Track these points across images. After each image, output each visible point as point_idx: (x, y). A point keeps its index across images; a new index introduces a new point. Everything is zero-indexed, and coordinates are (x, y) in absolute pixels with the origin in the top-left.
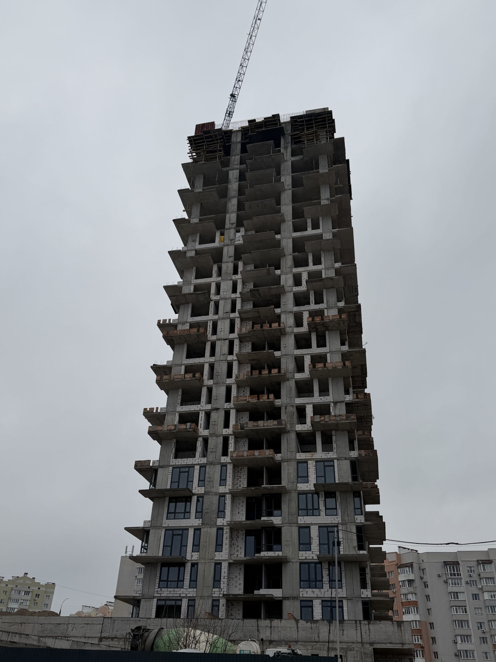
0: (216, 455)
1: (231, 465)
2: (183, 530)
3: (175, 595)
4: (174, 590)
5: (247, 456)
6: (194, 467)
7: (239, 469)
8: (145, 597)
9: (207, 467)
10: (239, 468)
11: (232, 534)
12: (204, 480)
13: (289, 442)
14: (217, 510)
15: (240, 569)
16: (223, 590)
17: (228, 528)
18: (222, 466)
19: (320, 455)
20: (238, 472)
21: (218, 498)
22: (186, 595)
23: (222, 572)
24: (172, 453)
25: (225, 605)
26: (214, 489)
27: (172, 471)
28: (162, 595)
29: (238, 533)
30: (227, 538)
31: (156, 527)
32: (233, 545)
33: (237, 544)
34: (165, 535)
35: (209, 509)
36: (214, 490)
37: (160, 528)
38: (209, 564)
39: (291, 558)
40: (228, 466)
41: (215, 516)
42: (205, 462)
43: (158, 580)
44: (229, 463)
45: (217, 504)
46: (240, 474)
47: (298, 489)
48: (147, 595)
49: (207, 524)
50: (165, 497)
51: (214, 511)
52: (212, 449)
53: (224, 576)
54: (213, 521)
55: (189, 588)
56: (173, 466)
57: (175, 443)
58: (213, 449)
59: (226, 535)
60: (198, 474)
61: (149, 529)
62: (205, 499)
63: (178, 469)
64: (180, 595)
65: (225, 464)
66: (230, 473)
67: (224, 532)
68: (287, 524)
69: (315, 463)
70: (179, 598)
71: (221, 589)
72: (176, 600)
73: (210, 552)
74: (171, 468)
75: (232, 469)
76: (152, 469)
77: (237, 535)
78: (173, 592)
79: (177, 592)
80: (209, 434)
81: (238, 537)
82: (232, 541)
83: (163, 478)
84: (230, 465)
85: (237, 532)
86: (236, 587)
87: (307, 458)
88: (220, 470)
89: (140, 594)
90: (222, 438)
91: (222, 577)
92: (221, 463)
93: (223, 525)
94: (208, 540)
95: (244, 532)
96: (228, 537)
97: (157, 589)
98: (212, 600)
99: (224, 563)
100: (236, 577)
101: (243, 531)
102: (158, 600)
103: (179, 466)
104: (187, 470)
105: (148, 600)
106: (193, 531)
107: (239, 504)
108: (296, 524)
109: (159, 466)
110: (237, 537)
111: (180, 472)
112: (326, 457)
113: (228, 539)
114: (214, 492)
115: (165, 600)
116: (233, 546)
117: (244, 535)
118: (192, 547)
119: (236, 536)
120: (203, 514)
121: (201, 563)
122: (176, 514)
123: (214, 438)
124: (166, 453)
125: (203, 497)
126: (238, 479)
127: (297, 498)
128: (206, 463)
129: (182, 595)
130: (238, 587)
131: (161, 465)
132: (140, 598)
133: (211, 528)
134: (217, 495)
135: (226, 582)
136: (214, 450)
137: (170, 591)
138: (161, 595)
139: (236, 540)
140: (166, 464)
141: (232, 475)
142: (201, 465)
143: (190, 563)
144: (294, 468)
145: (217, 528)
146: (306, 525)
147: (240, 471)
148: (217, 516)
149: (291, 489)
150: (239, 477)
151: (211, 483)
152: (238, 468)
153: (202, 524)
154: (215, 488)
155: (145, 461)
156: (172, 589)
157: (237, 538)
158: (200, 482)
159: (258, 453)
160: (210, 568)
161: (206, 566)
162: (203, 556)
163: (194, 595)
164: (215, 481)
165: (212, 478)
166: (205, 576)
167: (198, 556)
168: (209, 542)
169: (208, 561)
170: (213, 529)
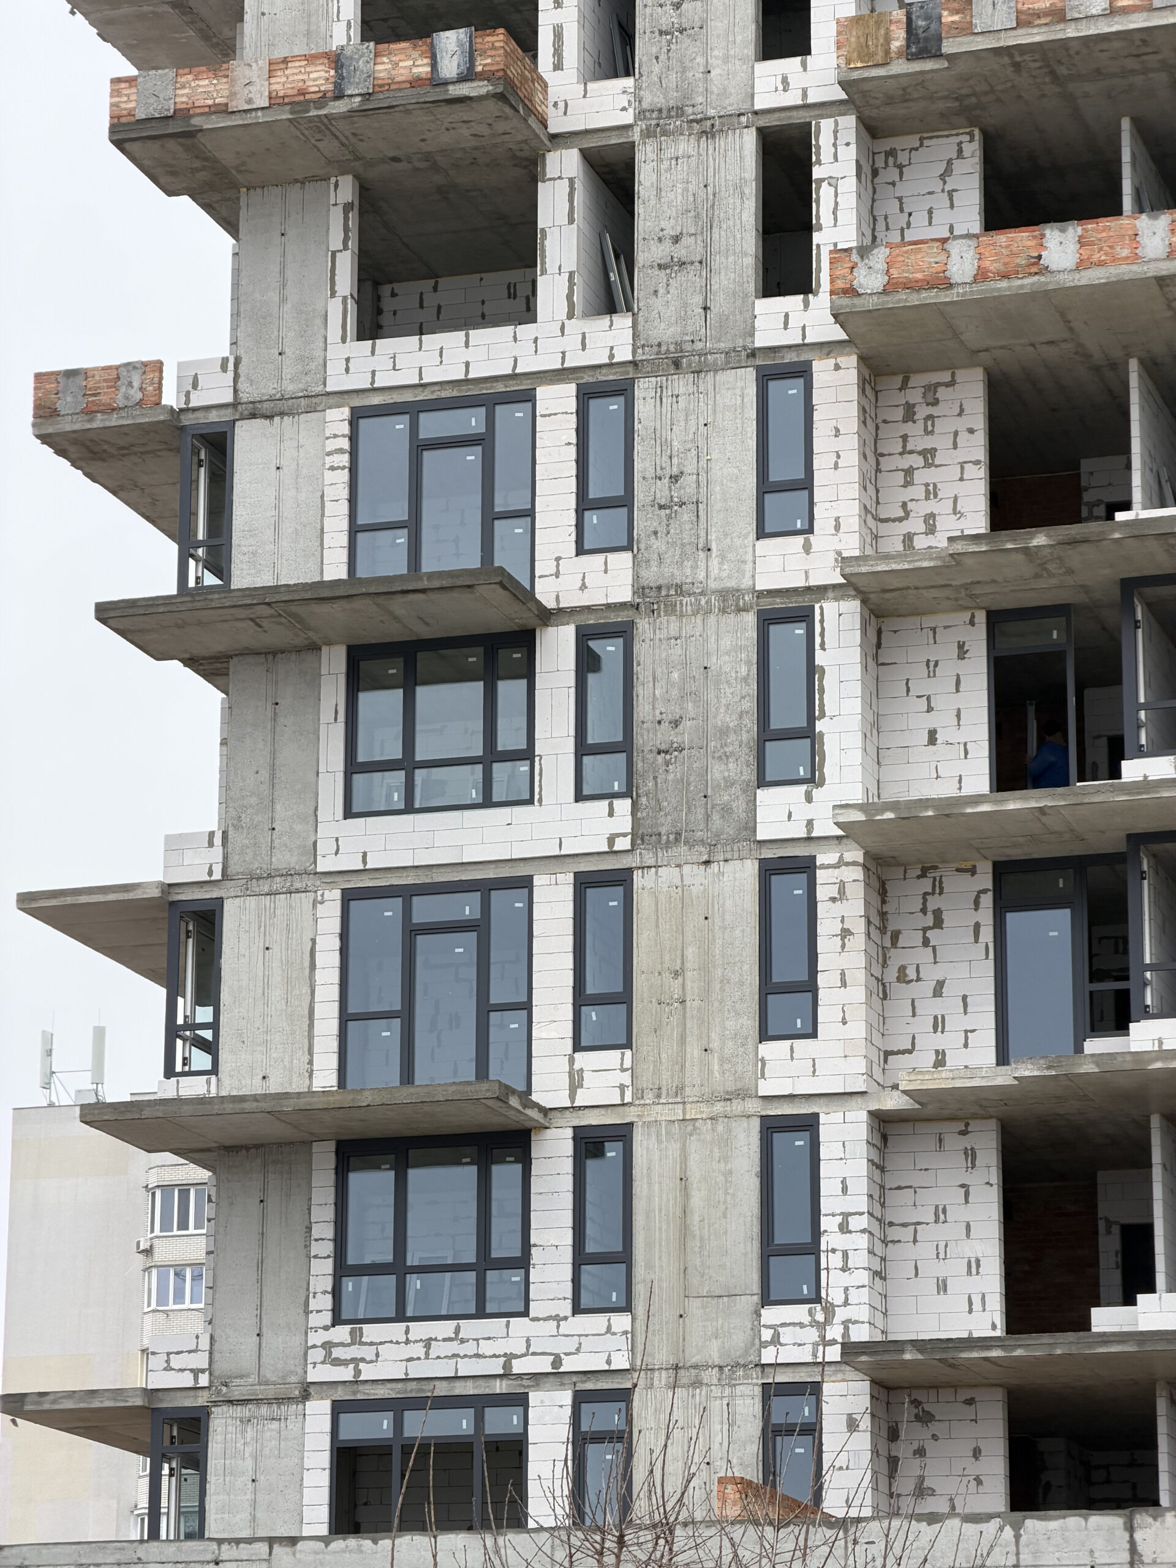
0: (706, 290)
1: (843, 361)
2: (485, 888)
3: (466, 1368)
4: (457, 1330)
5: (981, 275)
6: (529, 397)
7: (914, 396)
8: (236, 1395)
9: (643, 389)
10: (919, 380)
11: (884, 902)
12: (625, 502)
14: (751, 724)
15: (971, 1155)
16: (841, 1314)
17: (857, 855)
18: (765, 378)
20: (909, 414)
21: (752, 634)
22: (557, 1361)
23: (828, 1187)
24: (333, 294)
25: (865, 1423)
26: (714, 563)
27: (353, 438)
28: (368, 1372)
29: (938, 888)
30: (845, 933)
31: (270, 876)
32: (902, 977)
33: (931, 974)
34: (344, 936)
35: (687, 724)
36: (715, 571)
37: (298, 885)
38: (720, 1128)
40: (822, 369)
41: (742, 769)
42: (624, 354)
43: (323, 1270)
44: (827, 348)
45: (745, 679)
46: (928, 432)
48: (253, 1379)
49: (678, 834)
50: (314, 648)
51: (724, 732)
52: (668, 243)
53: (846, 1215)
54: (726, 810)
55: (577, 1309)
56: (358, 402)
57: (348, 208)
58: (676, 239)
59: (839, 908)
60: (572, 452)
61: (215, 894)
62: (641, 650)
63: (401, 424)
64: (507, 1365)
65: (790, 357)
66: (837, 432)
67: (822, 893)
70: (500, 1387)
71: (829, 1311)
72: (479, 1404)
73: (715, 1045)
74: (338, 419)
75: (853, 393)
76: (183, 428)
77: (931, 906)
78: (454, 1347)
79: (486, 1348)
80: (641, 115)
81: (938, 923)
82: (893, 952)
83: (278, 498)
84: (837, 367)
85: (926, 885)
86: (942, 1286)
88: (752, 413)
89: (196, 1372)
90: (749, 141)
91: (825, 1223)
92: (753, 353)
93: (809, 839)
94: (691, 952)
95: (985, 880)
96: (859, 927)
97: (326, 1328)
98: (758, 1390)
99: (838, 1117)
100: (940, 1214)
101: (973, 871)
102: (339, 1409)
103: (408, 396)
104: (473, 421)
105: (264, 1410)
106: (568, 892)
107: (932, 667)
109: (235, 405)
110: (929, 920)
111: (419, 447)
113: (858, 941)
114: (713, 585)
115: (398, 1406)
116: (897, 990)
117: (987, 900)
118: (570, 1016)
119: (924, 911)
120: (639, 765)
121: (648, 1125)
122: (420, 775)
123: (685, 145)
124: (283, 300)
125: (624, 632)
126: (909, 472)
128: (634, 363)
129: (518, 1366)
130: (961, 1285)
131: (248, 393)
132: (202, 1400)
133: (714, 867)
134: (739, 610)
135: (859, 1259)
136: (690, 248)
137: (428, 1343)
138: (358, 1372)
139: (926, 942)
140: (291, 388)
141: (854, 442)
142: (587, 378)
143: (569, 1133)
145: (762, 862)
147: (922, 412)
148: (750, 775)
150: (917, 461)
151: (686, 515)
152: (904, 387)
153: (638, 836)
154: (723, 557)
155: (116, 375)
156: (446, 1328)
157: (925, 930)
158: (593, 518)
159: (1072, 247)
160: (725, 1159)
161: (693, 1145)
162: (666, 1079)
163: (621, 1362)
164: (717, 505)
165: (688, 481)
166: (695, 1219)
167: (626, 1078)
168: (705, 969)
169: (706, 1110)
170: (728, 868)
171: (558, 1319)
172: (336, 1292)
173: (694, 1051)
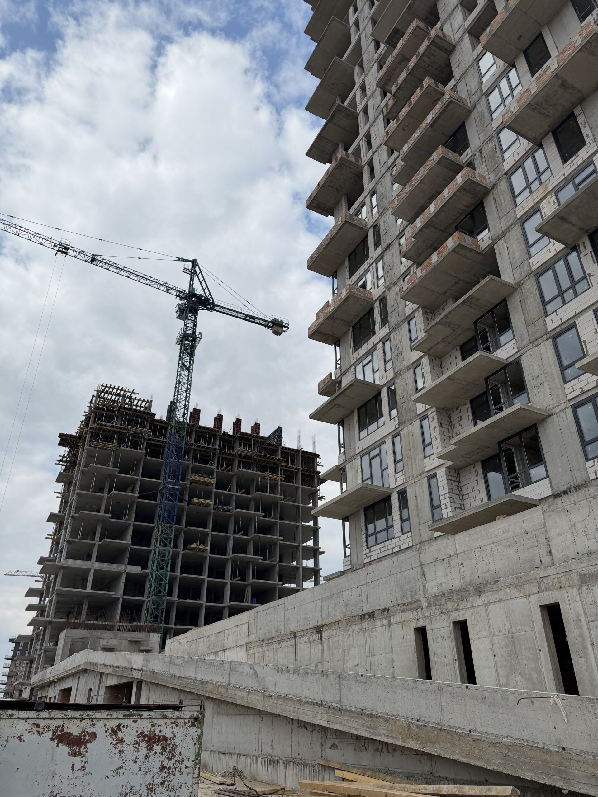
0: (399, 312)
1: (419, 310)
2: (379, 445)
4: (385, 545)
5: (422, 273)
6: (376, 348)
7: (441, 311)
9: (391, 336)
10: (441, 308)
11: (450, 419)
12: (391, 359)
13: (499, 202)
14: (414, 390)
15: (477, 472)
17: (434, 409)
18: (409, 322)
19: (559, 176)
21: (413, 373)
23: (441, 489)
24: (351, 347)
27: (355, 371)
29: (460, 411)
30: (435, 427)
31: (351, 458)
32: (456, 435)
34: (361, 465)
35: (405, 396)
36: (406, 363)
37: (355, 458)
38: (421, 482)
39: (550, 407)
40: (416, 314)
42: (388, 331)
43: (364, 536)
44: (416, 310)
45: (413, 382)
47: (533, 268)
48: (357, 565)
49: (406, 420)
50: (353, 412)
51: (410, 395)
52: (392, 307)
53: (444, 495)
54: (413, 411)
55: (403, 534)
56: (355, 364)
57: (351, 332)
59: (433, 423)
60: (383, 354)
61: (345, 464)
62: (397, 385)
63: (361, 364)
64: (392, 551)
65: (411, 315)
67: (430, 420)
68: (527, 346)
69: (554, 198)
73: (417, 463)
74: (353, 369)
75: (421, 315)
76: (335, 382)
78: (384, 549)
80: (386, 288)
82: (454, 429)
84: (419, 313)
85: (458, 411)
87: (536, 201)
88: (408, 330)
89: (349, 565)
90: (402, 280)
91: (442, 498)
92: (406, 318)
93: (426, 410)
94: (411, 444)
96: (438, 425)
97: (365, 550)
99: (439, 471)
103: (361, 359)
104: (370, 357)
106: (391, 441)
107: (451, 363)
108: (546, 334)
109: (341, 375)
110: (459, 419)
111: (364, 367)
112: (576, 166)
113: (437, 429)
114: (406, 366)
117: (470, 409)
118: (394, 467)
119: (458, 417)
120: (399, 408)
121: (408, 486)
122: (369, 428)
123: (393, 289)
124: (345, 353)
125: (394, 383)
127: (536, 287)
128: (390, 332)
131: (343, 371)
134: (410, 369)
135: (449, 505)
136: (395, 306)
137: (380, 549)
138: (371, 559)
140: (347, 367)
142: (384, 339)
143: (396, 493)
144: (518, 239)
145: (420, 419)
146: (566, 325)
149: (521, 278)
151: (400, 355)
153: (399, 424)
154: (406, 360)
155: (326, 378)
156: (382, 545)
157: (459, 422)
158: (387, 364)
159: (436, 256)
160: (422, 489)
161: (417, 488)
162: (410, 475)
163: (411, 545)
164: (404, 350)
165: (400, 349)
166: (419, 505)
167: (403, 477)
168: (414, 447)
169: (418, 479)
170: (414, 423)
171: (399, 537)
172: (367, 541)
173: (414, 466)
